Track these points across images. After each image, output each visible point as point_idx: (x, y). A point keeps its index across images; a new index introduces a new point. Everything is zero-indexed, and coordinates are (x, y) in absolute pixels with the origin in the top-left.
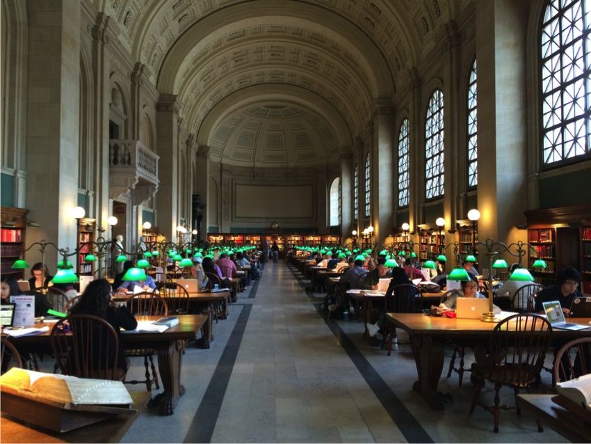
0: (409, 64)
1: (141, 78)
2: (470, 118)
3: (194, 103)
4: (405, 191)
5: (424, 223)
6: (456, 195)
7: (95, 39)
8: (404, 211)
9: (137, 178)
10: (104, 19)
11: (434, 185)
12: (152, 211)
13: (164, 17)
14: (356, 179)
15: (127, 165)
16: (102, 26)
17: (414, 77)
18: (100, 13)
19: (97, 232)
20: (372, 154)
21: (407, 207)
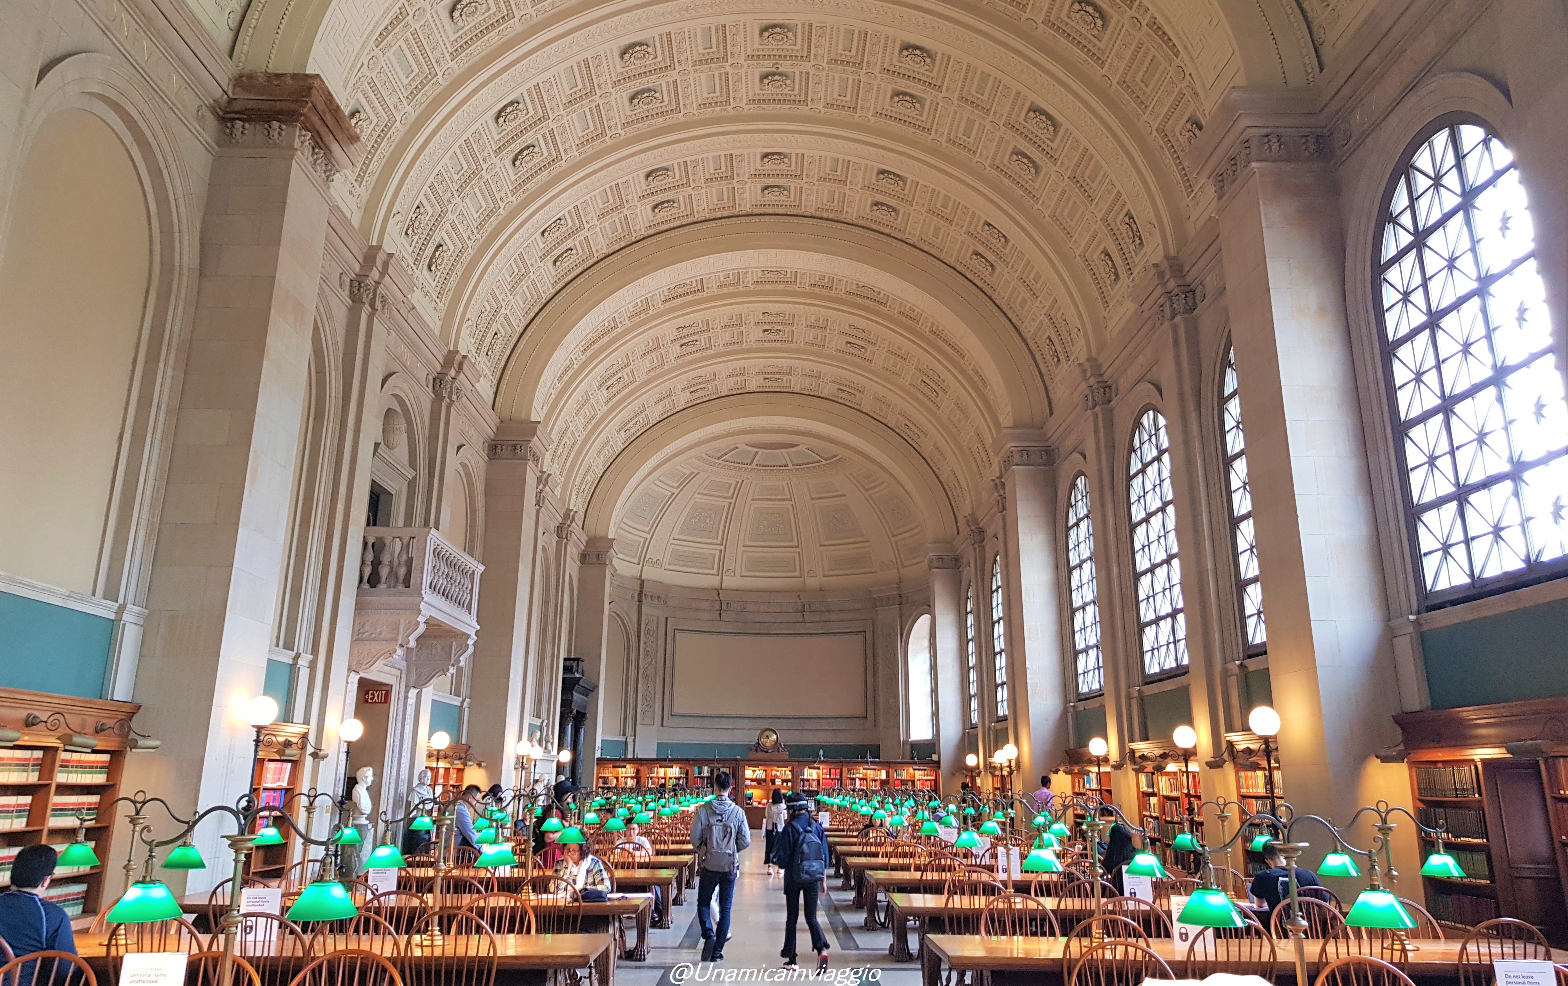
0: (1080, 350)
1: (457, 383)
2: (1233, 475)
4: (1093, 653)
5: (1145, 737)
6: (1218, 667)
7: (356, 299)
8: (1092, 704)
9: (421, 619)
10: (380, 258)
11: (1163, 641)
12: (456, 702)
13: (521, 255)
14: (970, 619)
16: (375, 274)
17: (1092, 381)
18: (371, 247)
19: (309, 760)
20: (1006, 557)
21: (1099, 694)
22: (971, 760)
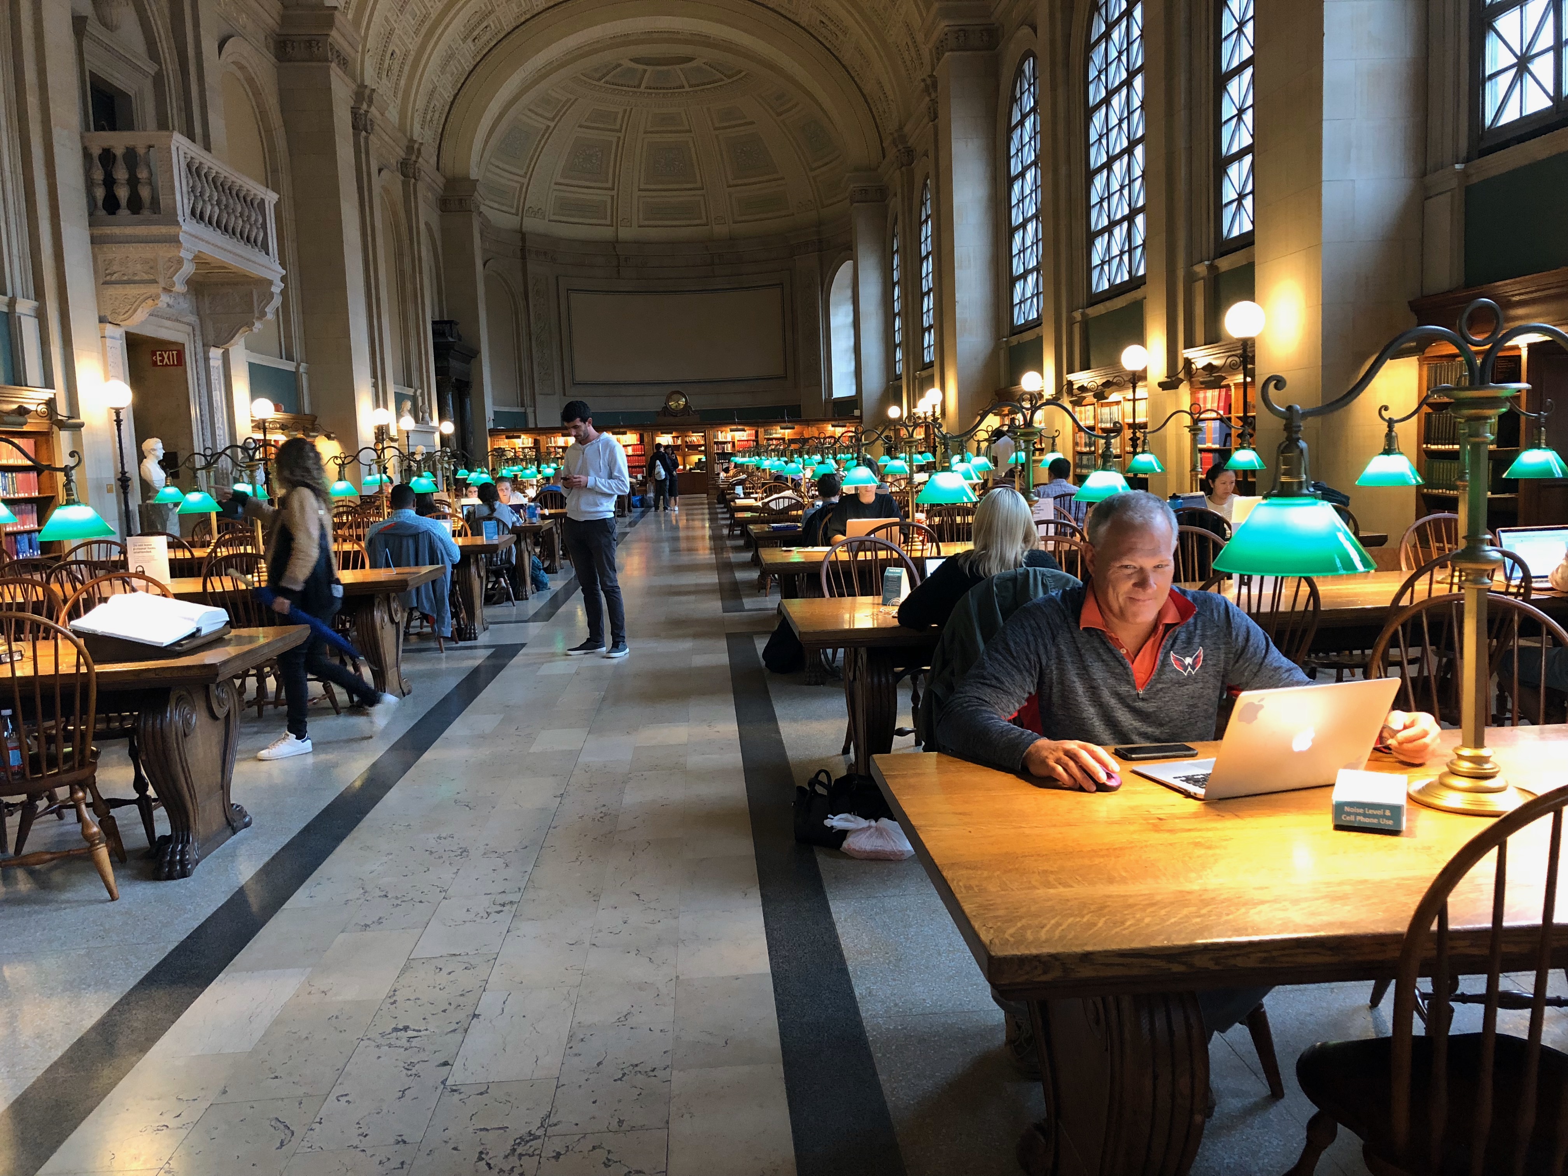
2: (1226, 16)
3: (413, 47)
4: (1032, 278)
5: (1086, 366)
6: (1181, 274)
9: (186, 256)
11: (1115, 251)
12: (289, 367)
14: (897, 260)
15: (146, 213)
20: (937, 175)
21: (1037, 323)
22: (894, 412)
